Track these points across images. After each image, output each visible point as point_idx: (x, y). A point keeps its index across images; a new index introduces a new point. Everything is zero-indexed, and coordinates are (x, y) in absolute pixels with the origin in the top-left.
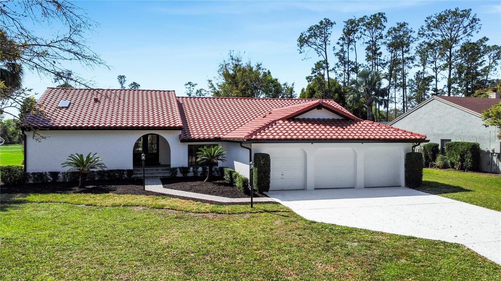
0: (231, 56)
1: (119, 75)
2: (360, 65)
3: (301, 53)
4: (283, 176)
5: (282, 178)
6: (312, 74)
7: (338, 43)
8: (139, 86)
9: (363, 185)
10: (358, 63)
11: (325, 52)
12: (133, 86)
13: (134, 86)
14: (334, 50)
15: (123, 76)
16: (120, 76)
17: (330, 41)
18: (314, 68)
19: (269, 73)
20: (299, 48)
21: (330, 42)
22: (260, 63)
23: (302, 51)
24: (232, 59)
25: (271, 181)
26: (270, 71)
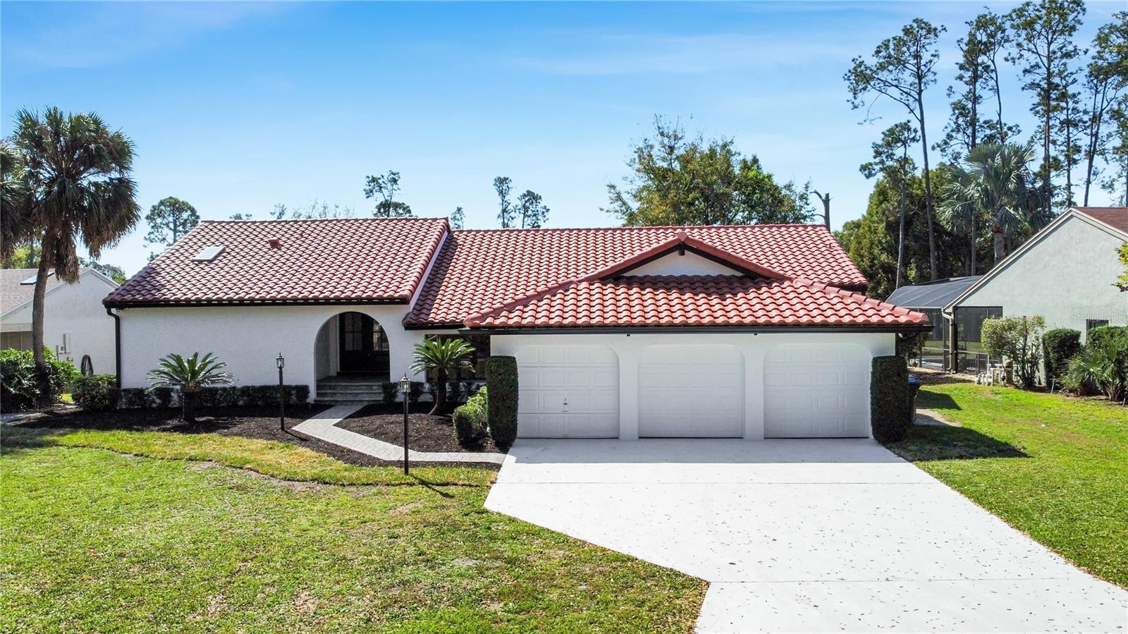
0: (659, 128)
1: (496, 176)
2: (1010, 129)
3: (855, 107)
4: (566, 408)
5: (565, 412)
6: (875, 157)
7: (961, 78)
8: (540, 198)
9: (761, 433)
10: (1005, 125)
11: (920, 101)
12: (527, 199)
13: (529, 200)
14: (949, 95)
15: (506, 179)
16: (499, 178)
17: (935, 74)
18: (880, 142)
19: (755, 161)
20: (851, 96)
21: (936, 77)
22: (729, 140)
23: (856, 102)
24: (662, 134)
25: (521, 418)
26: (758, 157)
